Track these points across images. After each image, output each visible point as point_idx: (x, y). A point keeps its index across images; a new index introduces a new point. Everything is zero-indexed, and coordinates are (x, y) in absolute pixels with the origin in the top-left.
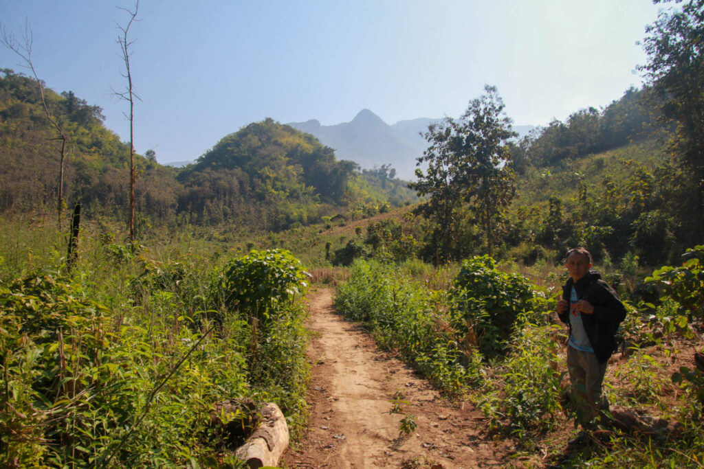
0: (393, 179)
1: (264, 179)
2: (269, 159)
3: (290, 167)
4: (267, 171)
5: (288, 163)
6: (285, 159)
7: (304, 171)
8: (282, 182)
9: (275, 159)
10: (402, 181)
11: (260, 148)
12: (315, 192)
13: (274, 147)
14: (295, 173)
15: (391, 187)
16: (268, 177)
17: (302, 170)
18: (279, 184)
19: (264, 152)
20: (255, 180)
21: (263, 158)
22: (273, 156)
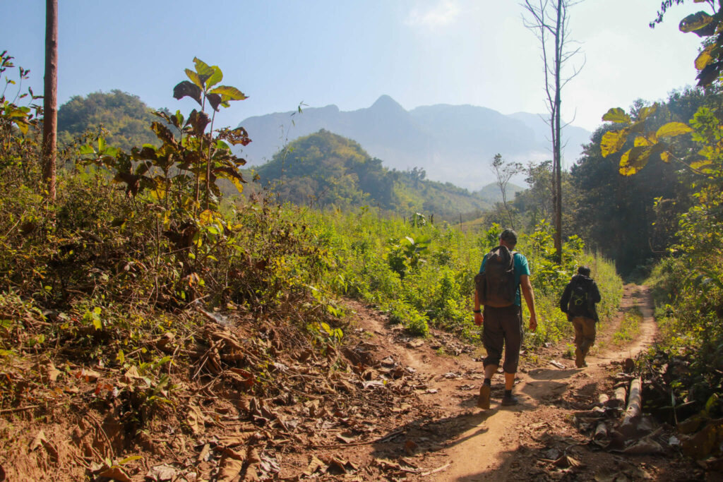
0: (423, 180)
1: (331, 186)
2: (331, 168)
3: (349, 176)
4: (332, 179)
5: (347, 173)
6: (343, 169)
7: (360, 179)
8: (345, 189)
9: (336, 169)
10: (431, 182)
11: (324, 158)
12: (371, 197)
13: (334, 159)
14: (353, 181)
15: (422, 188)
16: (333, 185)
17: (357, 178)
18: (343, 191)
19: (327, 163)
20: (325, 187)
21: (327, 168)
22: (335, 167)
